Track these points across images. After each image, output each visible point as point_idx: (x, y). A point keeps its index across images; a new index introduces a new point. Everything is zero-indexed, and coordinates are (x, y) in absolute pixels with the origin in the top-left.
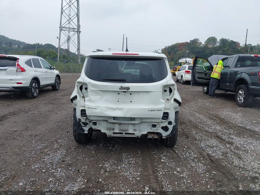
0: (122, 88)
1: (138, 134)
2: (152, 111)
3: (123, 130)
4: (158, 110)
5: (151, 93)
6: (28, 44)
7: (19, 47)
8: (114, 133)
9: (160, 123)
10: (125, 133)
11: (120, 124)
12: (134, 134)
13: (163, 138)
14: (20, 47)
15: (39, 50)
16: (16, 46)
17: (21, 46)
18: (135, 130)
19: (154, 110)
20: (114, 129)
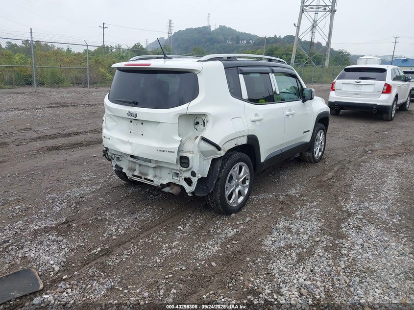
0: (129, 114)
1: (157, 182)
2: (160, 151)
3: (142, 174)
4: (168, 152)
5: (160, 124)
6: (260, 38)
7: (248, 43)
8: (133, 175)
9: (182, 172)
10: (145, 179)
11: (140, 165)
12: (153, 181)
13: (188, 194)
14: (250, 43)
15: (272, 46)
16: (245, 42)
17: (251, 41)
18: (155, 176)
19: (164, 151)
20: (135, 170)
